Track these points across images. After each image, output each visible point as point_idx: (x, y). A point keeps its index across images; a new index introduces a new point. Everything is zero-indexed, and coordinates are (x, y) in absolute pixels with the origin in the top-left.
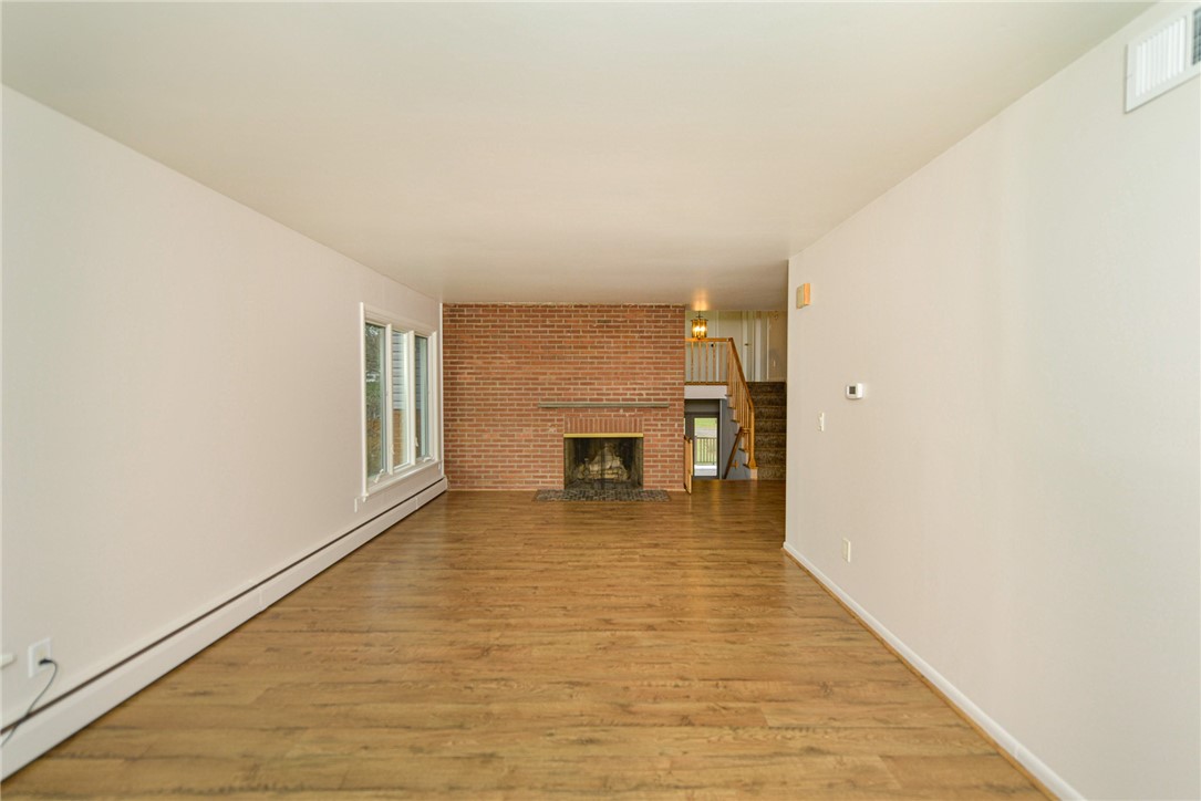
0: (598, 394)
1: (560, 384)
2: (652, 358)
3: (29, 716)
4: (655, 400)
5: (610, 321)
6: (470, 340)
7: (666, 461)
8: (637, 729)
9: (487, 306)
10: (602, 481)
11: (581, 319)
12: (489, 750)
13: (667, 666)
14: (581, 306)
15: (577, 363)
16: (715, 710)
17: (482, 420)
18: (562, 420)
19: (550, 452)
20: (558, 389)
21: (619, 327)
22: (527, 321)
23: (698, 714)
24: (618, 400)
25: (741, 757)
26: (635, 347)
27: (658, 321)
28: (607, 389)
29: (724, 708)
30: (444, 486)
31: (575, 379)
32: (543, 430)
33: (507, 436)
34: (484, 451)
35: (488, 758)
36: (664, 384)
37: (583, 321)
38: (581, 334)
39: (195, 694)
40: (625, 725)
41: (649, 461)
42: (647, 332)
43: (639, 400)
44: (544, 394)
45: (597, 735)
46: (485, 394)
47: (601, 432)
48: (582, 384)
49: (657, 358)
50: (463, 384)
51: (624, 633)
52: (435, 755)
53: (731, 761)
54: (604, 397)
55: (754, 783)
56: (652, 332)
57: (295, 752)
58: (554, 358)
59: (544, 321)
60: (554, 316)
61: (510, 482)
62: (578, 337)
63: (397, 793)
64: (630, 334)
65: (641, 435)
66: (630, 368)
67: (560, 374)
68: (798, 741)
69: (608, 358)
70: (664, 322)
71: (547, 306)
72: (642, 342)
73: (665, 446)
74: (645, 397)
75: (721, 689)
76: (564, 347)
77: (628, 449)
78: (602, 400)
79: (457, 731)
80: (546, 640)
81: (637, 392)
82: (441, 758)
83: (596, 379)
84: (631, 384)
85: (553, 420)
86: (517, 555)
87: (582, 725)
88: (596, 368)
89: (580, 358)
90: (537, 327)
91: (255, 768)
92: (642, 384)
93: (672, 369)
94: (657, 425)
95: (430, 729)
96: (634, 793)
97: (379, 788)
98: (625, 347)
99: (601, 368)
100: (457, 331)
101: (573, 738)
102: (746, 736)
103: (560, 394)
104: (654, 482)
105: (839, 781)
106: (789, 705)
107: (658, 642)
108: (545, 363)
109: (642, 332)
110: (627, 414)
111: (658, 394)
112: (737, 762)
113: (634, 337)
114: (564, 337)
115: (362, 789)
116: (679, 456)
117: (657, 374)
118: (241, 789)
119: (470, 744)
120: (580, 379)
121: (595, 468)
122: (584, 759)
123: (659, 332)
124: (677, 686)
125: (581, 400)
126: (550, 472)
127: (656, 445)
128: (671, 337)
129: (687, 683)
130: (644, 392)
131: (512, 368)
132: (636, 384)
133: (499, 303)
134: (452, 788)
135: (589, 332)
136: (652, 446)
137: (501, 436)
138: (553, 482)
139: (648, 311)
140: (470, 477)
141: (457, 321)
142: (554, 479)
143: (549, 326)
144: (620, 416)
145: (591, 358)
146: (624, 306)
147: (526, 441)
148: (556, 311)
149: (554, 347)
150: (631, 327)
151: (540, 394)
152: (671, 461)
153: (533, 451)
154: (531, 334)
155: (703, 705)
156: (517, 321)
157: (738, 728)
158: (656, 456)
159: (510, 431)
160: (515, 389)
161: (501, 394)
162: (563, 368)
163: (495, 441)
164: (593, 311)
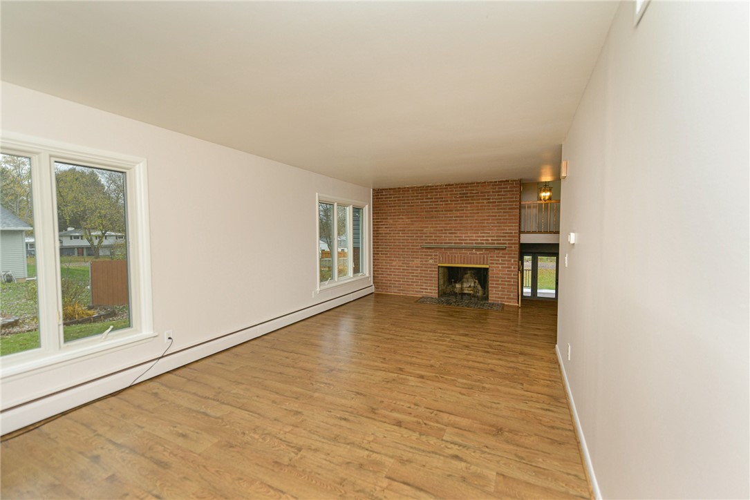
0: (459, 240)
1: (436, 233)
2: (496, 216)
3: (162, 357)
4: (498, 244)
5: (467, 193)
6: (386, 209)
7: (505, 285)
8: (371, 421)
9: (395, 189)
10: (463, 294)
11: (449, 193)
12: (300, 410)
13: (413, 397)
14: (449, 185)
15: (446, 220)
16: (420, 423)
17: (392, 254)
18: (437, 255)
19: (430, 274)
20: (435, 237)
21: (473, 197)
22: (417, 196)
23: (409, 423)
24: (472, 243)
25: (411, 448)
26: (484, 209)
27: (500, 192)
28: (465, 237)
29: (425, 424)
30: (372, 289)
31: (445, 230)
32: (426, 261)
33: (406, 264)
34: (393, 272)
35: (297, 413)
36: (503, 233)
37: (450, 194)
38: (449, 202)
39: (219, 363)
40: (367, 417)
41: (493, 284)
42: (493, 199)
43: (486, 244)
44: (427, 240)
45: (350, 418)
46: (394, 240)
47: (461, 263)
48: (449, 233)
49: (499, 216)
50: (382, 233)
51: (404, 377)
52: (279, 406)
53: (405, 448)
54: (463, 242)
55: (407, 461)
56: (496, 199)
57: (234, 391)
58: (433, 217)
59: (427, 196)
60: (433, 192)
61: (407, 291)
62: (447, 204)
63: (256, 415)
64: (481, 201)
65: (487, 266)
66: (480, 223)
67: (437, 227)
68: (455, 450)
69: (466, 217)
70: (504, 191)
71: (428, 186)
72: (489, 206)
73: (504, 274)
74: (490, 241)
75: (433, 415)
76: (438, 211)
77: (482, 275)
78: (462, 243)
79: (294, 400)
80: (362, 371)
81: (485, 238)
82: (280, 408)
83: (458, 230)
84: (481, 233)
85: (432, 255)
86: (383, 329)
87: (347, 412)
88: (458, 224)
89: (448, 217)
90: (423, 199)
91: (220, 393)
92: (489, 233)
93: (510, 223)
94: (498, 260)
95: (285, 396)
96: (345, 445)
97: (251, 412)
98: (478, 210)
99: (461, 223)
100: (380, 204)
101: (338, 415)
102: (424, 440)
103: (436, 240)
104: (496, 297)
105: (456, 475)
106: (465, 433)
107: (419, 384)
108: (427, 221)
109: (489, 199)
110: (478, 253)
111: (500, 240)
112: (408, 449)
113: (483, 203)
114: (438, 205)
115: (246, 410)
116: (514, 282)
117: (499, 226)
118: (211, 399)
119: (295, 406)
120: (448, 230)
121: (458, 286)
122: (335, 425)
123: (501, 199)
124: (409, 407)
125: (449, 243)
126: (429, 286)
127: (498, 274)
128: (510, 202)
129: (416, 407)
130: (490, 239)
131: (409, 224)
132: (485, 233)
133: (401, 187)
134: (275, 420)
135: (454, 201)
136: (495, 274)
137: (403, 263)
138: (432, 293)
139: (493, 185)
140: (386, 286)
141: (379, 198)
142: (432, 291)
143: (430, 199)
144: (473, 254)
145: (455, 217)
146: (477, 183)
147: (416, 267)
148: (434, 189)
149: (432, 211)
150: (481, 196)
151: (424, 240)
152: (508, 285)
153: (420, 273)
154: (420, 204)
155: (415, 419)
156: (412, 197)
157: (424, 435)
158: (498, 281)
159: (407, 261)
160: (410, 237)
161: (403, 240)
162: (438, 224)
163: (399, 266)
164: (456, 188)
